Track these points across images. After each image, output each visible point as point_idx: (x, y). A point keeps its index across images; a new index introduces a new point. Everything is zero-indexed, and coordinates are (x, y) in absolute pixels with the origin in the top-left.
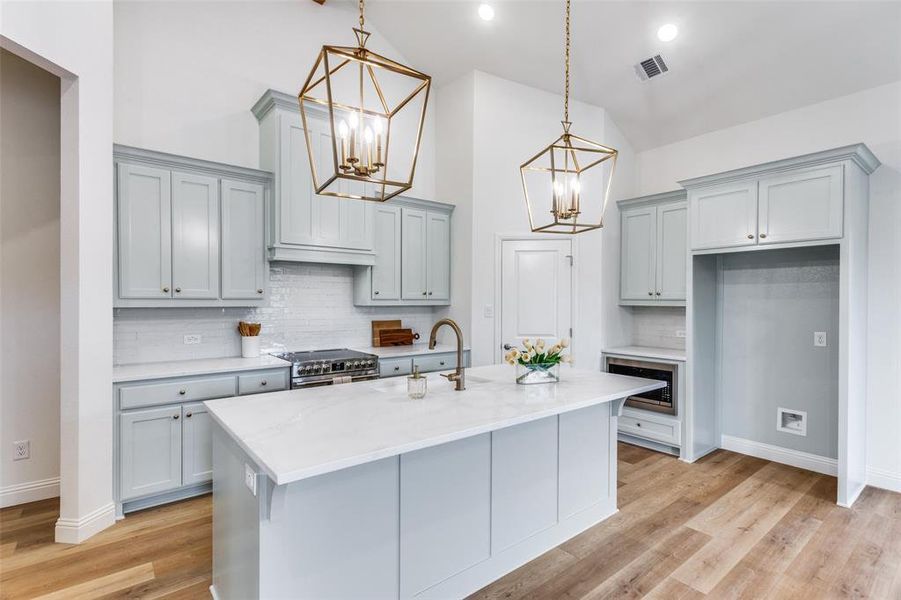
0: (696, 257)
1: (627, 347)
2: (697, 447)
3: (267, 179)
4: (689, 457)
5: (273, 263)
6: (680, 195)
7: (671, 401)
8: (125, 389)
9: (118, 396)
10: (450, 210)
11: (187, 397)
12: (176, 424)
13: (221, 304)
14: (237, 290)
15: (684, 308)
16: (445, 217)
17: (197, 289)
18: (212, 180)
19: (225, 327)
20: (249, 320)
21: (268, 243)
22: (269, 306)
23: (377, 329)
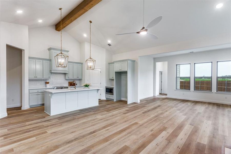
0: (115, 72)
1: (111, 85)
2: (116, 99)
3: (50, 60)
4: (115, 100)
5: (51, 73)
6: (113, 63)
7: (112, 93)
8: (30, 90)
9: (29, 91)
10: (82, 64)
11: (39, 92)
12: (37, 95)
13: (43, 79)
14: (45, 77)
15: (114, 79)
16: (81, 65)
17: (39, 77)
18: (42, 61)
19: (43, 82)
20: (47, 81)
21: (50, 70)
22: (51, 79)
23: (69, 83)
